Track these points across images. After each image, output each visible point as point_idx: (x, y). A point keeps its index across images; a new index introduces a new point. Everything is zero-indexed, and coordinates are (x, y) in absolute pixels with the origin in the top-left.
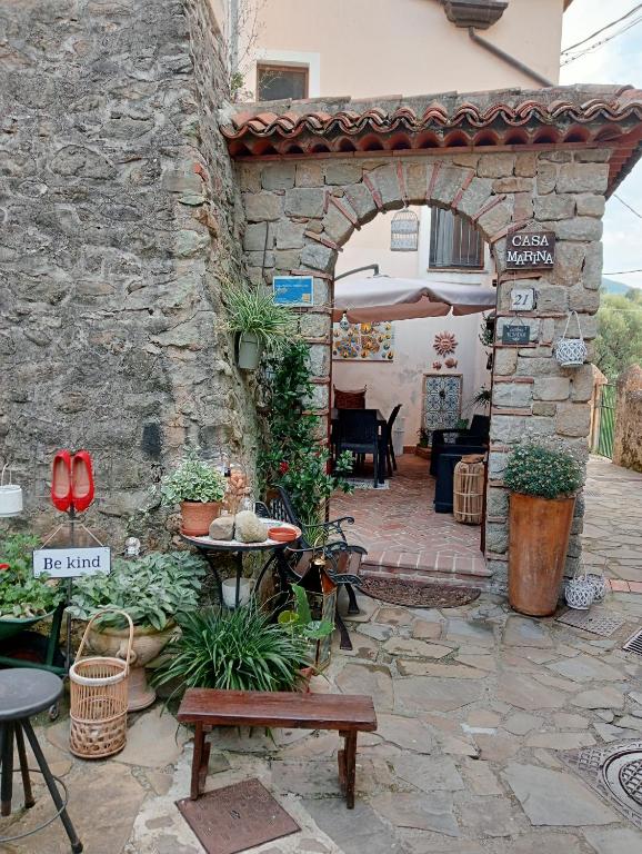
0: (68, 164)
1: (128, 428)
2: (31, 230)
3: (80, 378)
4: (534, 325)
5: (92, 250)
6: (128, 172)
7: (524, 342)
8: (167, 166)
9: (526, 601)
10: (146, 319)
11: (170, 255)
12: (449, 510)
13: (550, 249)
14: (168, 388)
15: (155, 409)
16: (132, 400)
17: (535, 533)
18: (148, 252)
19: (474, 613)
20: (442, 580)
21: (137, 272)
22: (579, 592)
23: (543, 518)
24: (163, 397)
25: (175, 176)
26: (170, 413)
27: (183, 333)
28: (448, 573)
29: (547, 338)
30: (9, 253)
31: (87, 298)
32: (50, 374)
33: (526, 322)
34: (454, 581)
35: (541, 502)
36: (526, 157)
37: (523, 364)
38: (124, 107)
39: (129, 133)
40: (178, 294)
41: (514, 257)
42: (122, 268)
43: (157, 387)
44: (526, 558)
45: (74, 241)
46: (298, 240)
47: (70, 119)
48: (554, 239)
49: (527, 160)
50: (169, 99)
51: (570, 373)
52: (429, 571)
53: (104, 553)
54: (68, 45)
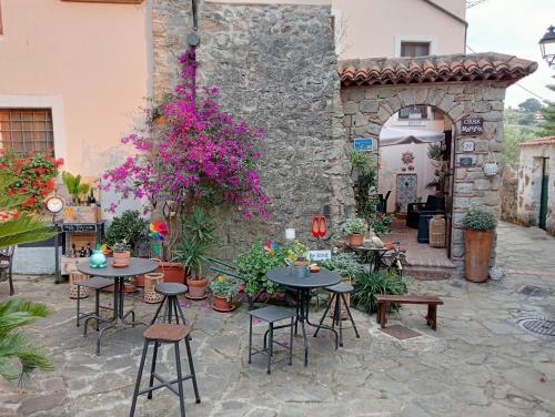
0: (291, 104)
1: (318, 207)
2: (279, 131)
3: (299, 188)
4: (474, 158)
5: (302, 138)
6: (315, 106)
7: (470, 165)
8: (329, 102)
9: (473, 276)
10: (323, 164)
11: (331, 138)
12: (427, 242)
13: (481, 125)
14: (332, 191)
15: (327, 199)
16: (319, 196)
17: (478, 246)
18: (323, 137)
19: (451, 281)
20: (433, 270)
21: (319, 145)
22: (496, 272)
23: (482, 240)
24: (330, 194)
25: (332, 106)
26: (333, 201)
27: (337, 168)
28: (436, 267)
29: (480, 163)
30: (271, 140)
31: (300, 157)
32: (288, 187)
33: (471, 156)
34: (439, 270)
35: (480, 234)
36: (469, 86)
37: (469, 174)
38: (311, 79)
39: (314, 90)
40: (335, 153)
41: (464, 129)
42: (313, 144)
43: (328, 191)
44: (474, 257)
45: (295, 134)
46: (366, 122)
47: (291, 85)
48: (482, 120)
49: (470, 87)
50: (328, 75)
51: (490, 178)
52: (427, 266)
53: (329, 252)
54: (289, 55)
